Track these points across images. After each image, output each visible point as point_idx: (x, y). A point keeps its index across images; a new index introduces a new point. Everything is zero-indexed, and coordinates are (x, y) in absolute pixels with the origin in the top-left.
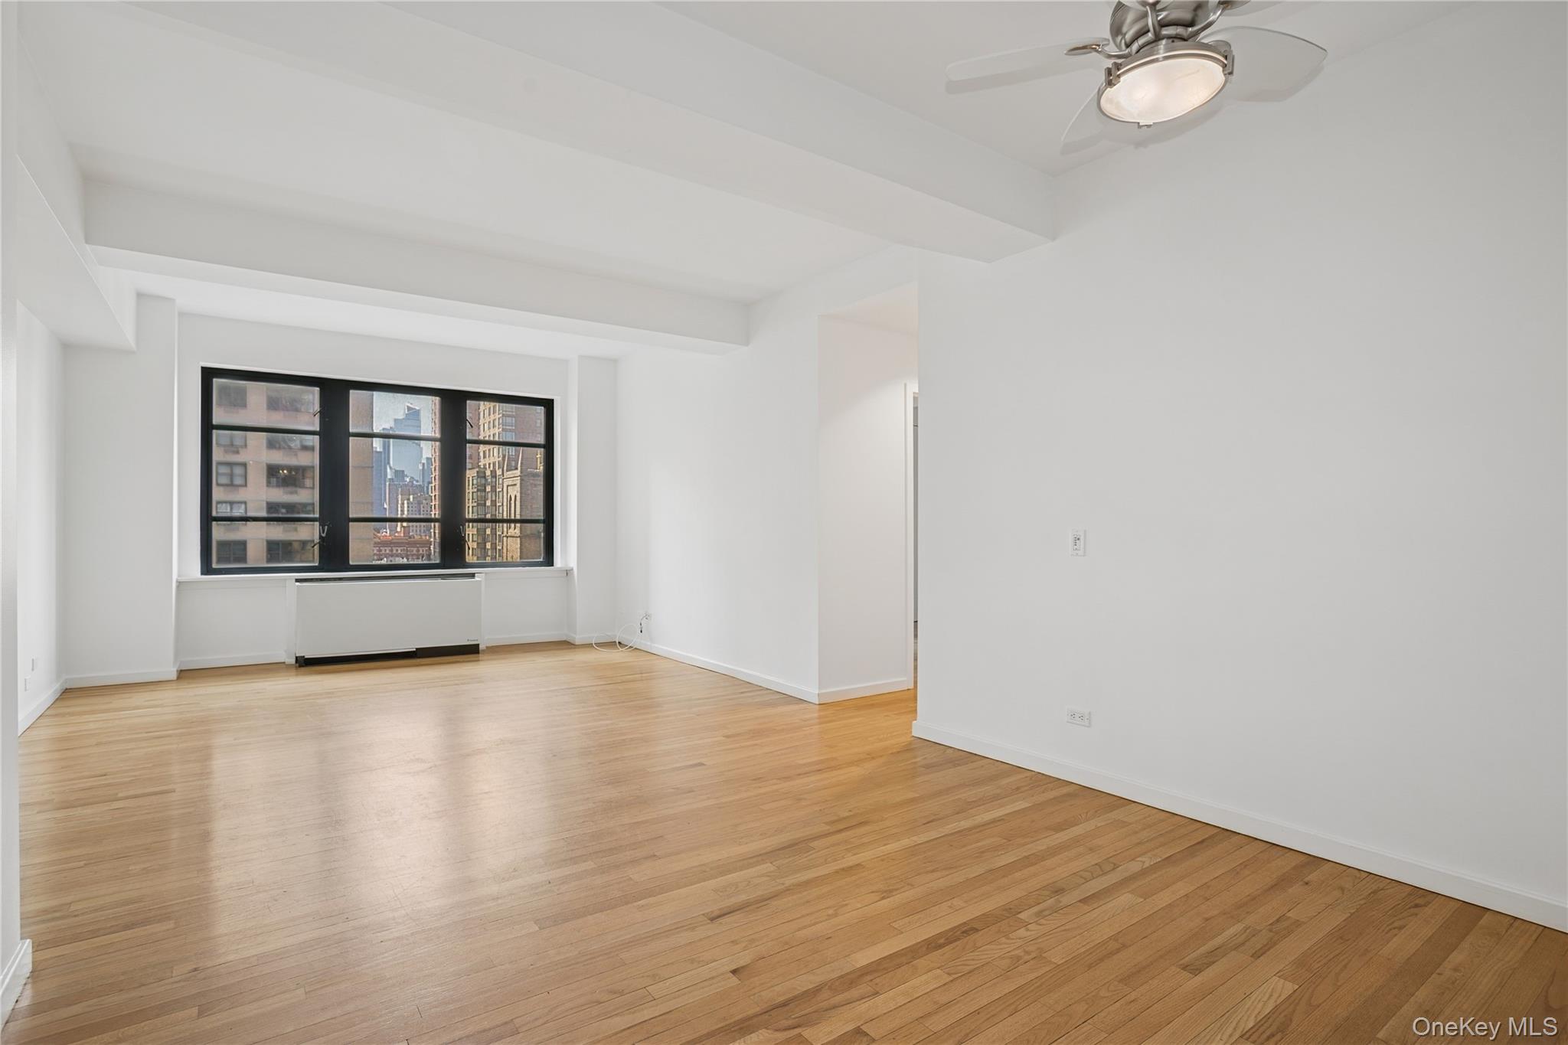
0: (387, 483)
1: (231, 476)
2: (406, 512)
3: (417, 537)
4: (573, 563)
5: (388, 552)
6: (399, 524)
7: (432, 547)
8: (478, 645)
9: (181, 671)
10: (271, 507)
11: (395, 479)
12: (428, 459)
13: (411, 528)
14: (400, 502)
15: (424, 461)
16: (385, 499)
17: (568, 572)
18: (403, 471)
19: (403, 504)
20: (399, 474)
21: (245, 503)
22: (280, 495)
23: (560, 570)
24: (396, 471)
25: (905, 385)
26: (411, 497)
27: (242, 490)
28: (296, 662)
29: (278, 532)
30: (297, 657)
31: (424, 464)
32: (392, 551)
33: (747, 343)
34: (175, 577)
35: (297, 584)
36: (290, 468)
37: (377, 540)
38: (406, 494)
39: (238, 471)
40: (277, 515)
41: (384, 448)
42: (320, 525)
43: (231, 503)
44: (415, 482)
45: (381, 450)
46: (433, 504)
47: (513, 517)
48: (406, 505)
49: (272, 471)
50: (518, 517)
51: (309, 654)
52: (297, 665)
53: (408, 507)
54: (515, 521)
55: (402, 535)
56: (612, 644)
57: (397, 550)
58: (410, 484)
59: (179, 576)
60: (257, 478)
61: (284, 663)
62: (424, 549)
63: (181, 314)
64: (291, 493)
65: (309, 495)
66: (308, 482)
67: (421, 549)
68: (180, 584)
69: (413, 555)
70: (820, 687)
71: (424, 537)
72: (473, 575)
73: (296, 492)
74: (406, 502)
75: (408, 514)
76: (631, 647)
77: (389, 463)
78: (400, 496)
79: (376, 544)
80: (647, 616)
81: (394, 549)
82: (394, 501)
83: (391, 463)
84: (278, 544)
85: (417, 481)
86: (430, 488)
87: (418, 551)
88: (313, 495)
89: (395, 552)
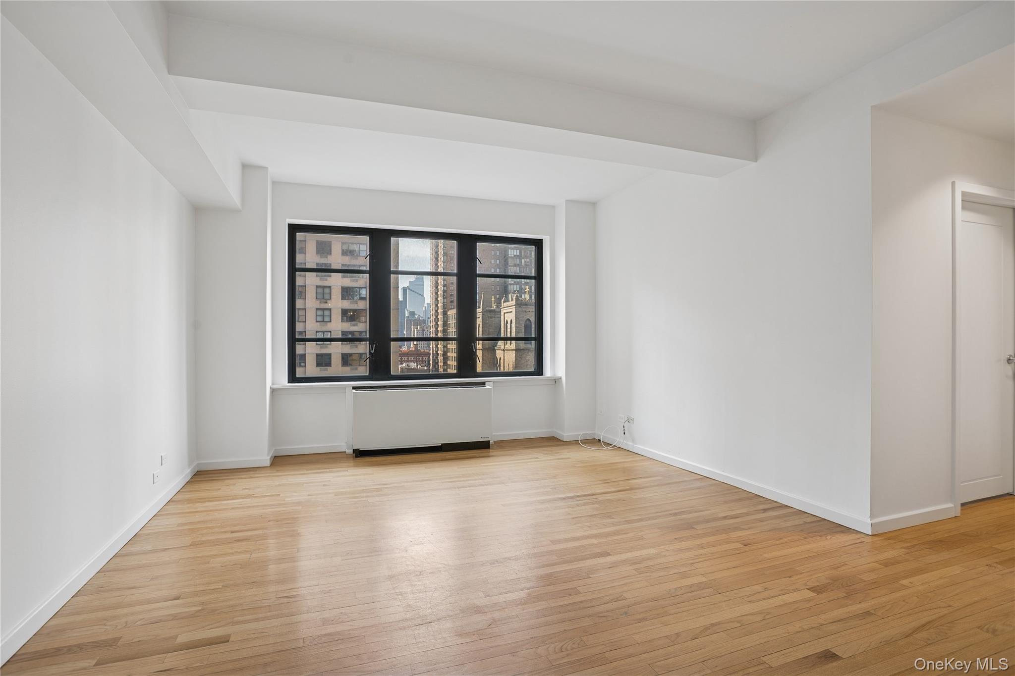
0: (406, 319)
1: (323, 316)
2: (416, 334)
3: (422, 351)
4: (561, 372)
5: (406, 359)
6: (412, 342)
7: (431, 356)
8: (489, 441)
9: (275, 456)
10: (343, 333)
11: (410, 317)
12: (428, 304)
13: (419, 345)
14: (412, 330)
15: (426, 305)
16: (404, 328)
17: (556, 381)
18: (414, 312)
19: (414, 331)
20: (412, 313)
21: (331, 332)
22: (348, 327)
23: (549, 379)
24: (410, 312)
25: (953, 184)
26: (419, 327)
27: (329, 324)
28: (353, 453)
29: (347, 348)
30: (354, 450)
31: (425, 307)
32: (408, 359)
33: (756, 159)
34: (269, 384)
35: (354, 391)
36: (354, 311)
37: (400, 352)
38: (416, 324)
39: (327, 313)
40: (347, 338)
41: (404, 299)
42: (370, 344)
43: (324, 332)
44: (421, 318)
45: (402, 300)
46: (431, 330)
47: (509, 335)
48: (416, 332)
49: (344, 312)
50: (514, 335)
51: (363, 447)
52: (354, 454)
53: (417, 333)
54: (511, 339)
55: (414, 349)
56: (595, 442)
57: (411, 359)
58: (418, 319)
59: (273, 384)
60: (337, 316)
61: (345, 452)
62: (426, 358)
63: (274, 183)
64: (354, 325)
65: (362, 326)
66: (363, 319)
67: (424, 358)
68: (273, 391)
69: (420, 361)
70: (872, 516)
71: (426, 351)
72: (483, 384)
73: (357, 325)
74: (416, 330)
75: (417, 335)
76: (615, 446)
77: (406, 307)
78: (412, 327)
79: (400, 354)
80: (629, 420)
81: (410, 358)
82: (409, 329)
83: (408, 307)
84: (347, 355)
85: (422, 317)
86: (429, 321)
87: (423, 359)
88: (366, 326)
89: (410, 359)
